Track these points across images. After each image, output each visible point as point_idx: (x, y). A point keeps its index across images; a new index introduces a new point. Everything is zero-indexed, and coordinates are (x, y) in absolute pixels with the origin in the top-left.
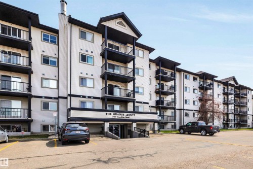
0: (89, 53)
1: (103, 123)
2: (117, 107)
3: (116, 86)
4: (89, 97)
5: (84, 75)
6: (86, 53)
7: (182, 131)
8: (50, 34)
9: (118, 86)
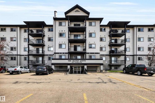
0: (63, 32)
1: (67, 65)
2: (79, 57)
3: (78, 46)
4: (63, 53)
5: (61, 43)
6: (62, 32)
7: (125, 71)
8: (50, 28)
9: (80, 46)
